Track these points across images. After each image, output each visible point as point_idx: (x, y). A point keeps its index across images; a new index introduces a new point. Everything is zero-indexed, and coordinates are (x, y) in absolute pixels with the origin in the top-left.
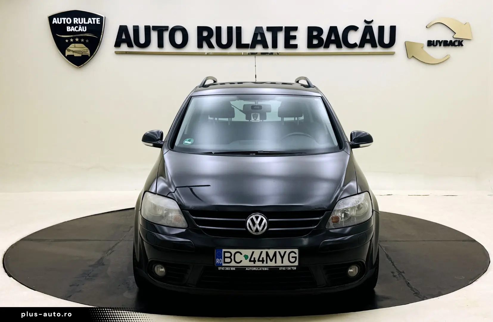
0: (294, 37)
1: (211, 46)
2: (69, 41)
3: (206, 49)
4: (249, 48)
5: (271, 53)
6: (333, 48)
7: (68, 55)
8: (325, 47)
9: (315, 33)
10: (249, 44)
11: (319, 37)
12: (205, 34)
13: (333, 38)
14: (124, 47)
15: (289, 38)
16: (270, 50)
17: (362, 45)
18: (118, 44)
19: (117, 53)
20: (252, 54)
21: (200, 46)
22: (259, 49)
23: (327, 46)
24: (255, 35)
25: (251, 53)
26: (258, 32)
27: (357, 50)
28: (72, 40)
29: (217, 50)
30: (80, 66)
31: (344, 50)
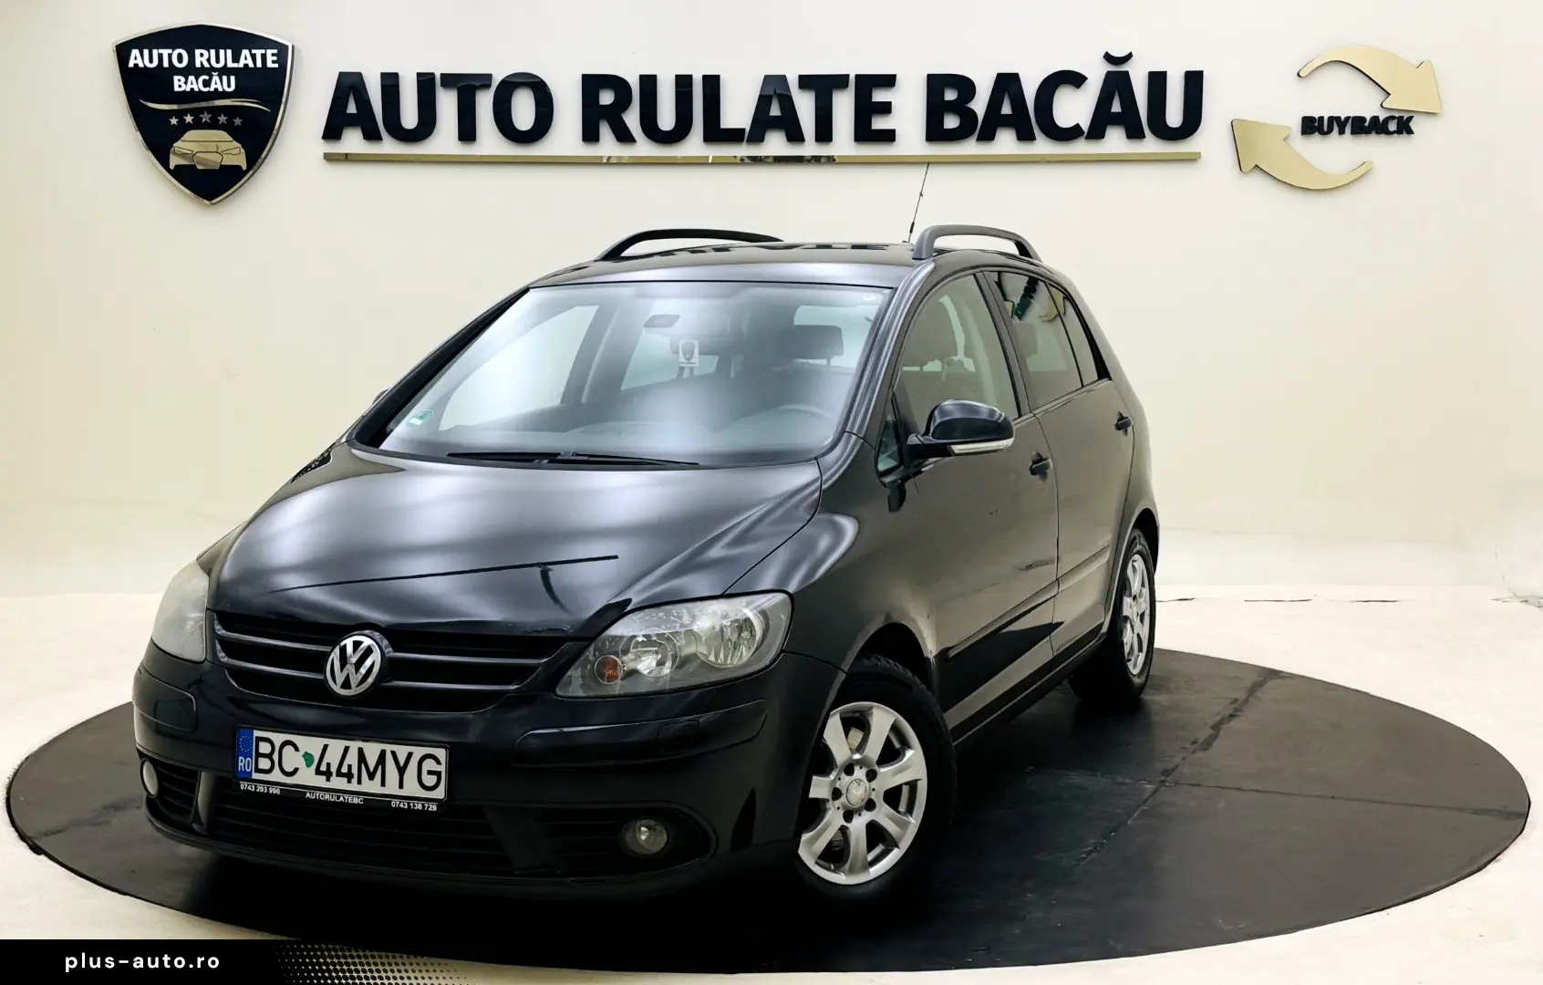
0: (886, 108)
1: (624, 136)
2: (181, 121)
3: (607, 145)
4: (745, 142)
5: (813, 157)
6: (1005, 141)
7: (177, 167)
8: (980, 139)
9: (950, 95)
10: (743, 130)
11: (961, 107)
12: (607, 98)
13: (1006, 109)
14: (353, 141)
15: (867, 110)
16: (810, 148)
17: (1096, 132)
18: (332, 131)
19: (329, 158)
20: (756, 160)
21: (590, 135)
22: (775, 144)
23: (987, 136)
24: (763, 102)
25: (749, 157)
26: (771, 93)
27: (1081, 147)
28: (189, 119)
29: (644, 147)
30: (214, 201)
31: (1043, 146)
